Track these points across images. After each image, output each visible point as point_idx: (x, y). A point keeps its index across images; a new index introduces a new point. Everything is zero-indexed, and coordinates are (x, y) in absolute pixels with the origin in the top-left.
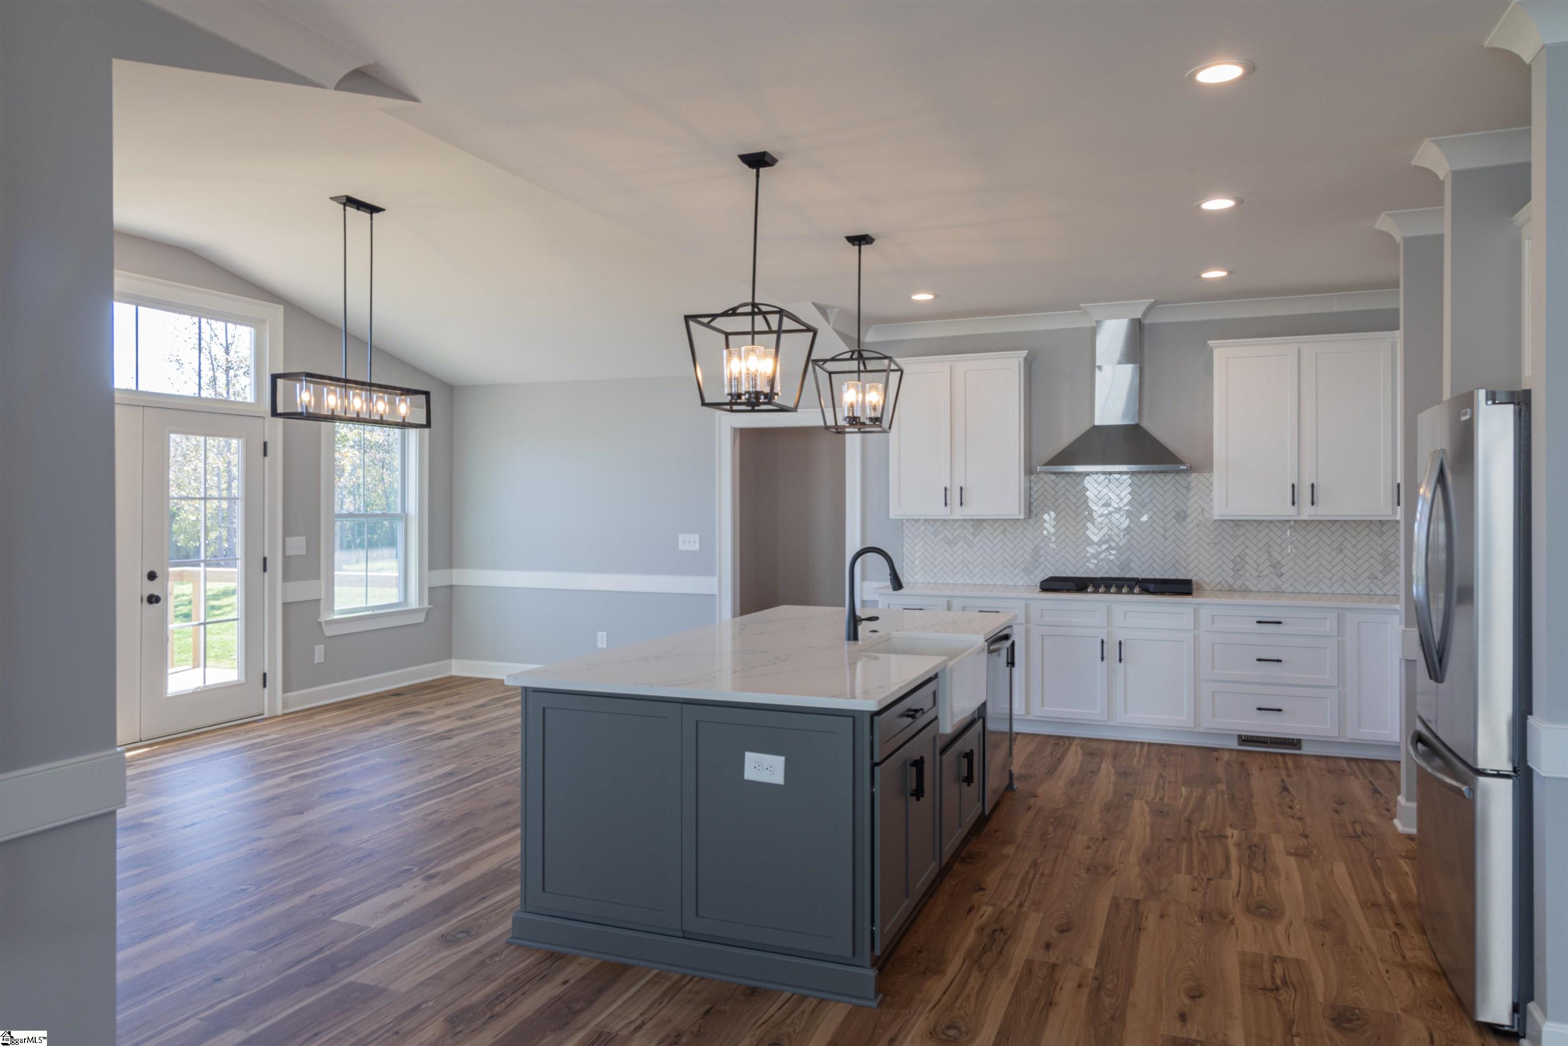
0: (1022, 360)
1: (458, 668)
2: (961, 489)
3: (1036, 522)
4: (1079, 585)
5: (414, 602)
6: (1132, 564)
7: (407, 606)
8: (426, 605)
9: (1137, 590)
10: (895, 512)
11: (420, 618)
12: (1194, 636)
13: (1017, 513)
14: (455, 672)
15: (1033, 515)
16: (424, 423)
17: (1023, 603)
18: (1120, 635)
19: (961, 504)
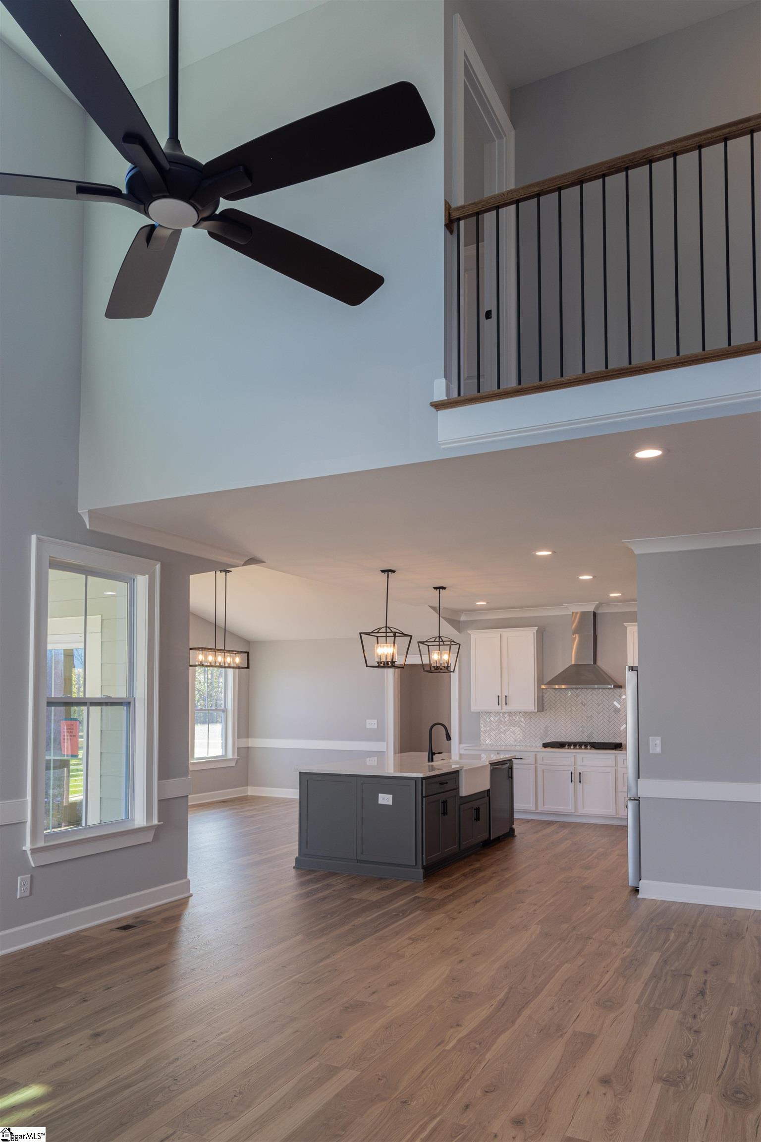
0: (535, 632)
1: (251, 791)
2: (506, 696)
3: (546, 713)
4: (561, 745)
5: (230, 755)
6: (593, 735)
7: (226, 757)
8: (236, 757)
9: (589, 747)
10: (474, 708)
11: (233, 764)
12: (615, 770)
13: (534, 709)
14: (249, 793)
15: (544, 710)
16: (246, 666)
17: (534, 753)
18: (579, 770)
19: (506, 704)
